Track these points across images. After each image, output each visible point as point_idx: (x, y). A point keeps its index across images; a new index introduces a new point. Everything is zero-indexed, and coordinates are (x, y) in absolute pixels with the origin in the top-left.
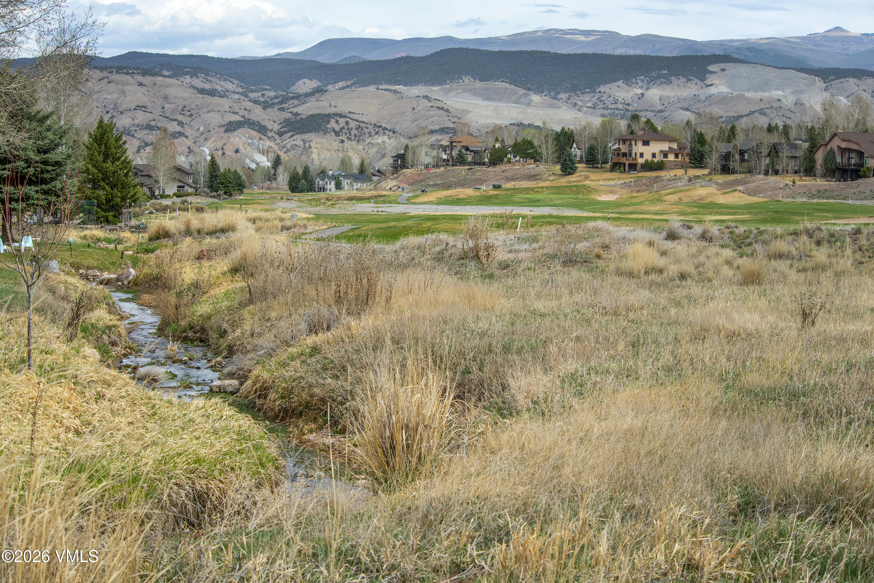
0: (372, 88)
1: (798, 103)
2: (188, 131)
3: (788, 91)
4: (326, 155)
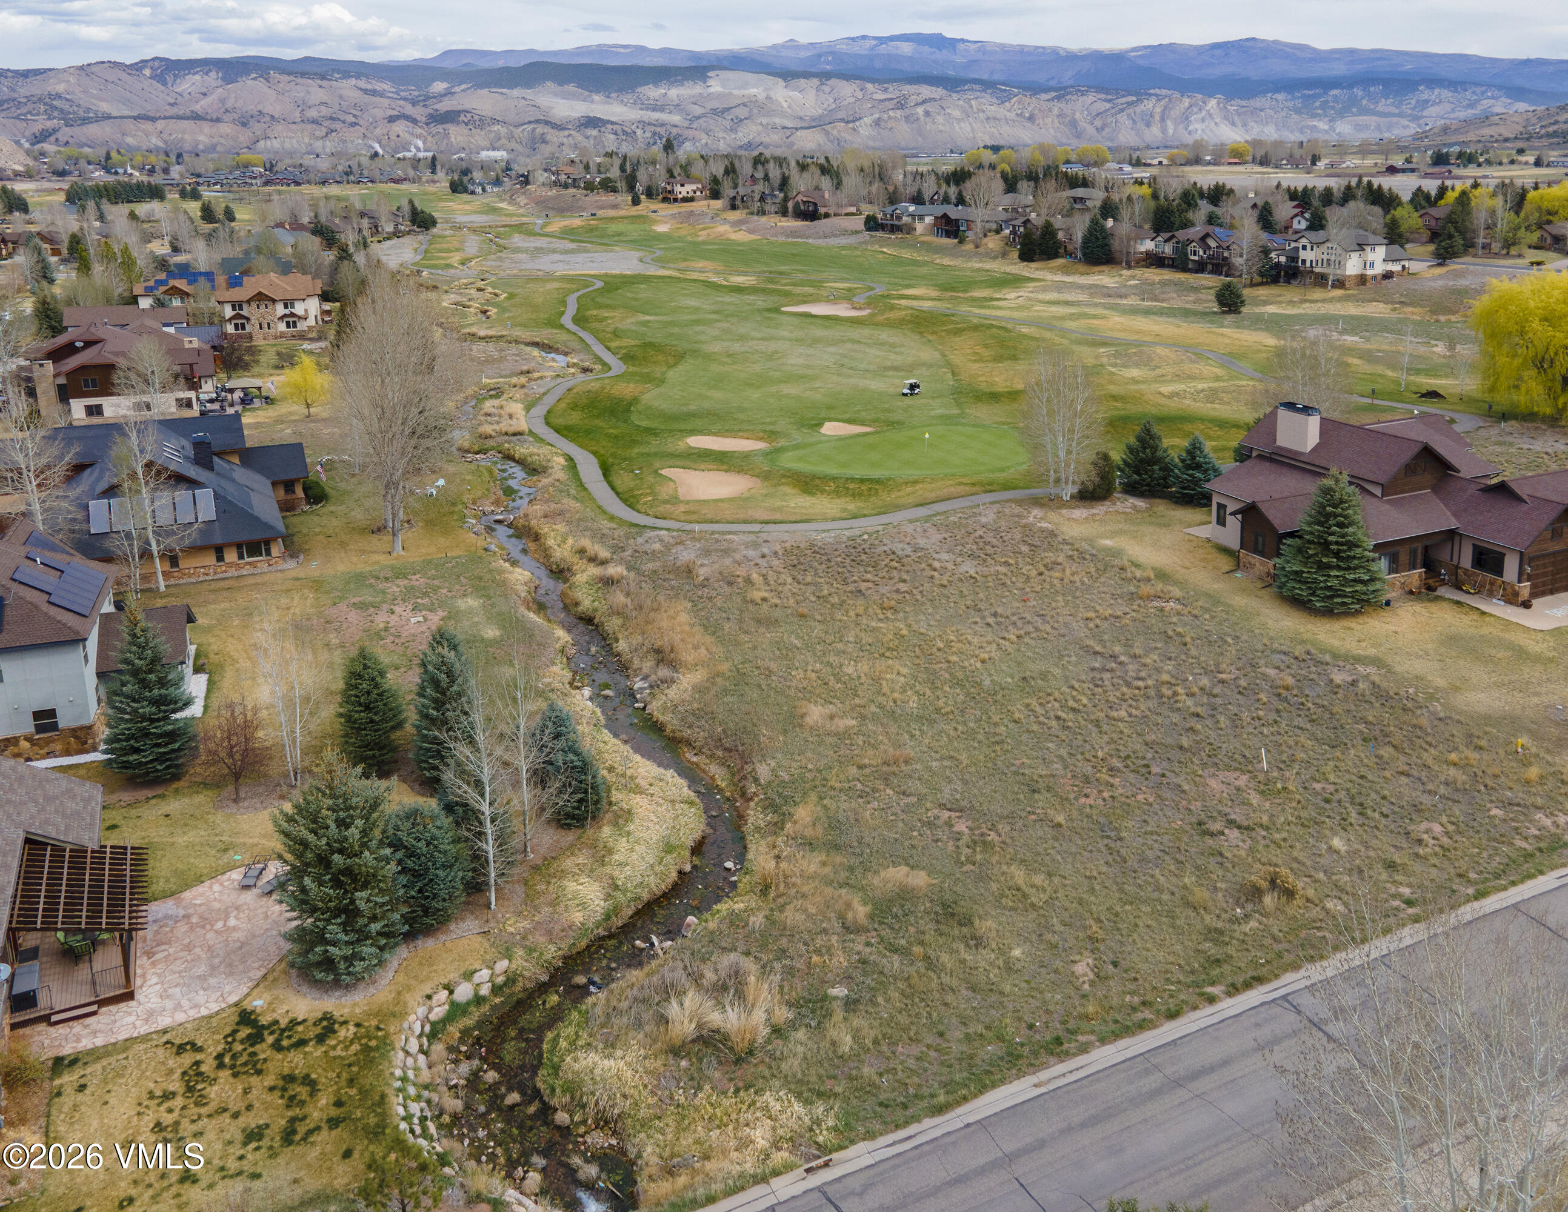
0: (485, 91)
1: (768, 98)
2: (361, 122)
3: (761, 90)
4: (460, 138)
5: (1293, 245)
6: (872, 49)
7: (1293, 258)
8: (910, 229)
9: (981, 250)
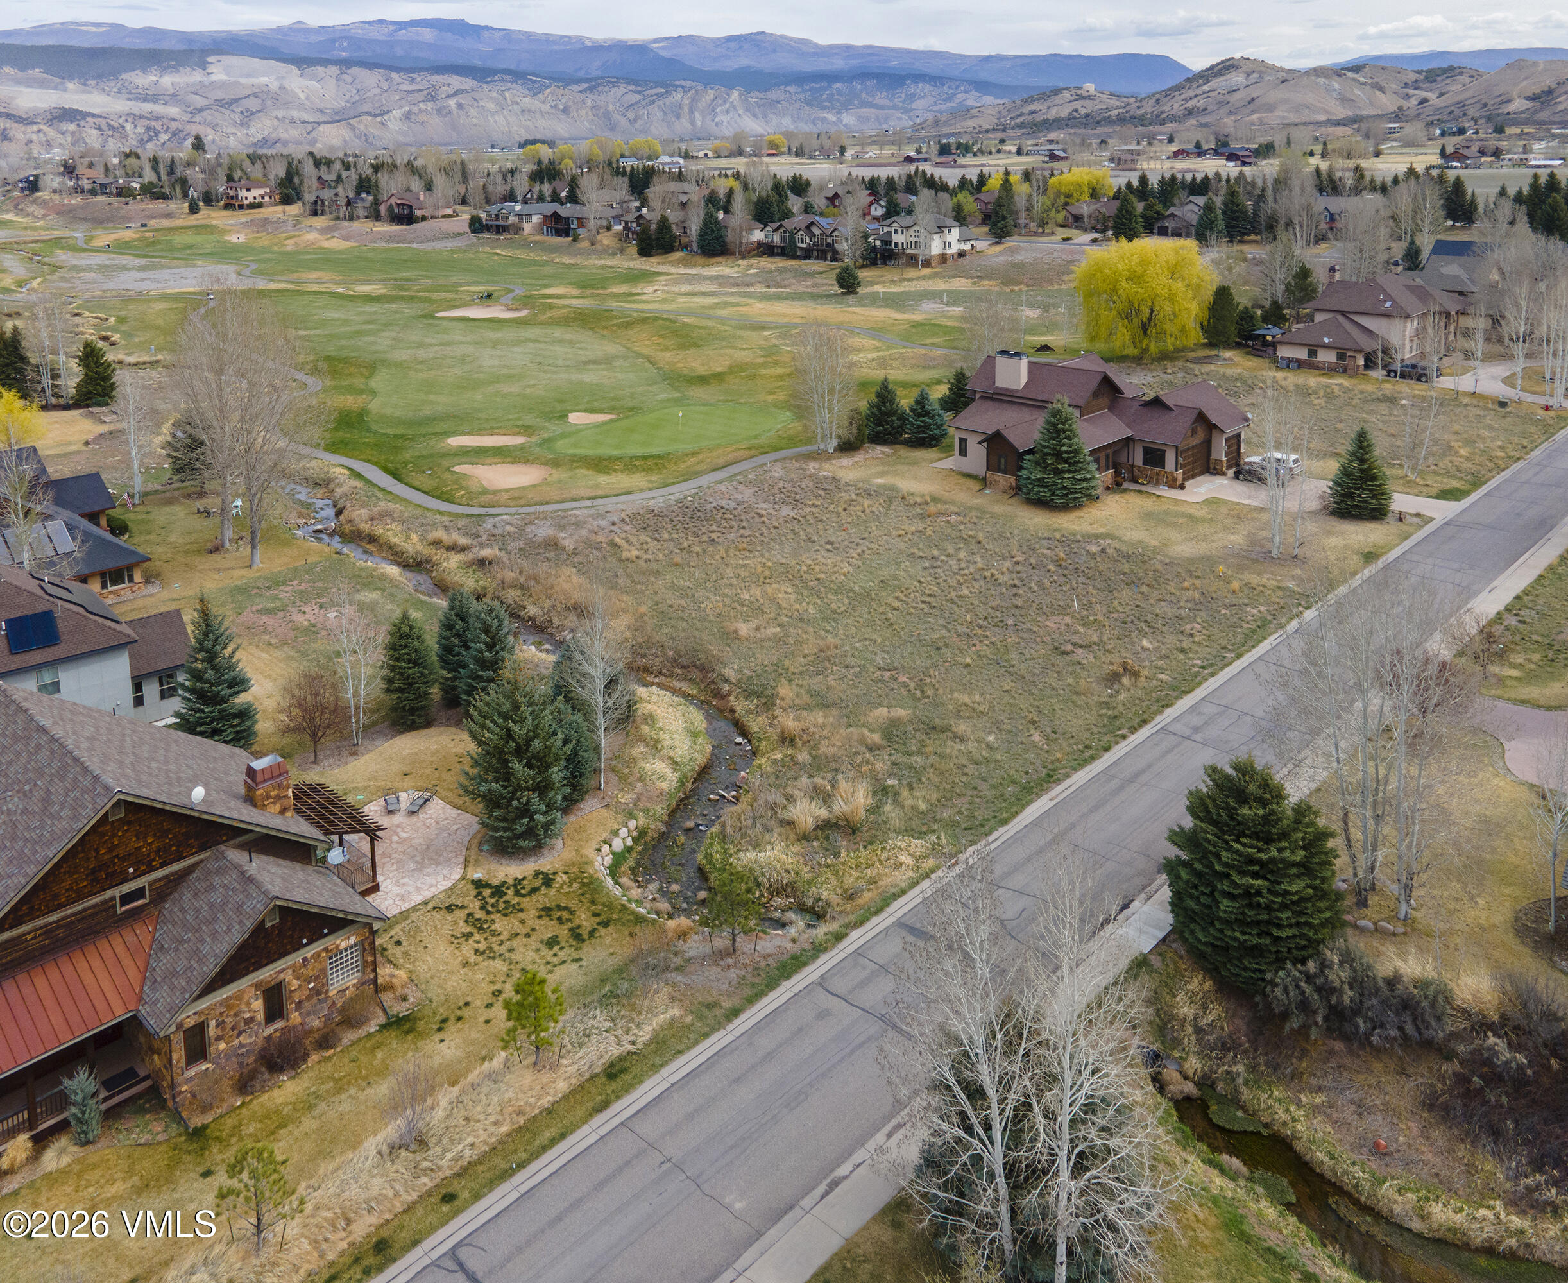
1: (282, 88)
5: (886, 229)
6: (391, 34)
7: (887, 242)
8: (519, 229)
9: (597, 247)
